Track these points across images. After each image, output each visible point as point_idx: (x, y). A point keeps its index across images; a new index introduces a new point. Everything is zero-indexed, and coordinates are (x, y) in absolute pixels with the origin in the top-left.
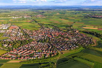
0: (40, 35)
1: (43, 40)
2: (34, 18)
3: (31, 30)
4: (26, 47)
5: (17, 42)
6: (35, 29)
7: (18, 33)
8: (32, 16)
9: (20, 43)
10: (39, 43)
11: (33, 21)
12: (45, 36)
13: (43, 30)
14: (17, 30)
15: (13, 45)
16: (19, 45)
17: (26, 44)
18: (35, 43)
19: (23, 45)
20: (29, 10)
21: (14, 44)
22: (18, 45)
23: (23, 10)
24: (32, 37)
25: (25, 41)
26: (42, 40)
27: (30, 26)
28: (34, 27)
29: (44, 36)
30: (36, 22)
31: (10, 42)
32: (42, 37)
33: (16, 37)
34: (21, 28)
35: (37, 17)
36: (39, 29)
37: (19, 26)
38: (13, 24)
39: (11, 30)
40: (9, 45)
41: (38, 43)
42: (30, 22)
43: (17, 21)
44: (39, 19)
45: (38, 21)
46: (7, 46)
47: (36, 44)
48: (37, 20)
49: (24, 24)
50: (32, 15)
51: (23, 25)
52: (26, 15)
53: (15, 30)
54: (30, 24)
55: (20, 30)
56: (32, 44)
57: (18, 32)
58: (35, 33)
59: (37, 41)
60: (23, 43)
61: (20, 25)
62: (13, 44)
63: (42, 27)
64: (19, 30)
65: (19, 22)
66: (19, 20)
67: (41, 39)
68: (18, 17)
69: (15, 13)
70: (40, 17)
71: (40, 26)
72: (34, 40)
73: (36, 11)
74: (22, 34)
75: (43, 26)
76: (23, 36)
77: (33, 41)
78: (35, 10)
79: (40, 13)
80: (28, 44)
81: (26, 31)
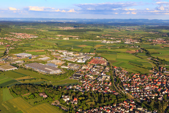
0: (148, 88)
1: (152, 103)
2: (145, 45)
3: (131, 71)
5: (91, 94)
6: (141, 70)
7: (102, 74)
8: (141, 41)
9: (97, 99)
10: (141, 109)
11: (142, 51)
12: (162, 91)
13: (160, 75)
14: (102, 68)
15: (81, 101)
16: (93, 103)
17: (108, 105)
18: (131, 107)
19: (101, 105)
20: (139, 27)
21: (83, 98)
22: (91, 103)
23: (128, 27)
24: (127, 89)
25: (109, 97)
26: (149, 103)
27: (131, 62)
28: (140, 65)
29: (158, 93)
30: (148, 54)
31: (79, 91)
32: (153, 93)
33: (95, 83)
34: (111, 65)
35: (153, 44)
36: (151, 71)
37: (109, 59)
38: (99, 54)
39: (91, 66)
41: (137, 107)
42: (133, 54)
43: (109, 49)
44: (156, 48)
45: (153, 53)
46: (69, 101)
47: (131, 110)
48: (150, 51)
49: (119, 56)
50: (143, 39)
51: (117, 59)
52: (131, 37)
53: (98, 67)
54: (133, 58)
55: (107, 68)
56: (123, 107)
57: (101, 73)
58: (138, 82)
59: (136, 102)
60: (102, 101)
61: (112, 58)
62: (80, 98)
63: (160, 68)
64: (105, 67)
65: (112, 50)
66: (114, 46)
67: (147, 99)
68: (114, 40)
69: (110, 32)
70: (160, 45)
71: (153, 66)
72: (131, 97)
73: (153, 31)
74: (109, 77)
75: (162, 66)
76: (108, 83)
77: (128, 101)
78: (152, 28)
79: (163, 36)
80: (112, 104)
81: (118, 73)
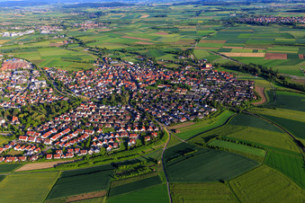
0: (100, 84)
1: (113, 98)
2: (73, 32)
3: (71, 70)
4: (64, 122)
5: (33, 108)
6: (82, 65)
7: (33, 80)
8: (65, 28)
9: (44, 111)
10: (103, 107)
11: (72, 41)
12: (117, 84)
13: (107, 68)
14: (28, 73)
15: (25, 118)
16: (43, 116)
17: (63, 114)
18: (91, 109)
19: (54, 115)
21: (26, 114)
22: (40, 117)
23: (33, 8)
24: (76, 91)
25: (60, 105)
26: (110, 99)
27: (64, 58)
28: (78, 60)
29: (113, 86)
30: (81, 44)
31: (13, 109)
32: (109, 88)
33: (28, 94)
34: (39, 66)
35: (82, 30)
36: (95, 65)
37: (30, 59)
38: (10, 55)
39: (9, 74)
40: (10, 118)
41: (98, 106)
42: (64, 47)
43: (22, 45)
44: (89, 35)
45: (89, 42)
46: (6, 124)
47: (93, 111)
48: (83, 39)
49: (44, 53)
50: (65, 24)
51: (43, 57)
52: (47, 23)
53: (21, 72)
54: (64, 52)
55: (35, 72)
56: (82, 111)
57: (30, 79)
58: (86, 80)
59: (95, 102)
60: (54, 111)
61: (34, 57)
62: (22, 116)
63: (104, 59)
64: (31, 71)
65: (27, 46)
66: (27, 40)
67: (105, 96)
68: (22, 31)
69: (8, 19)
70: (92, 30)
71: (95, 58)
72: (85, 98)
73: (76, 12)
74: (45, 83)
75: (106, 56)
76: (48, 90)
77: (83, 103)
78: (72, 7)
79: (91, 18)
80: (68, 111)
81: (54, 75)
